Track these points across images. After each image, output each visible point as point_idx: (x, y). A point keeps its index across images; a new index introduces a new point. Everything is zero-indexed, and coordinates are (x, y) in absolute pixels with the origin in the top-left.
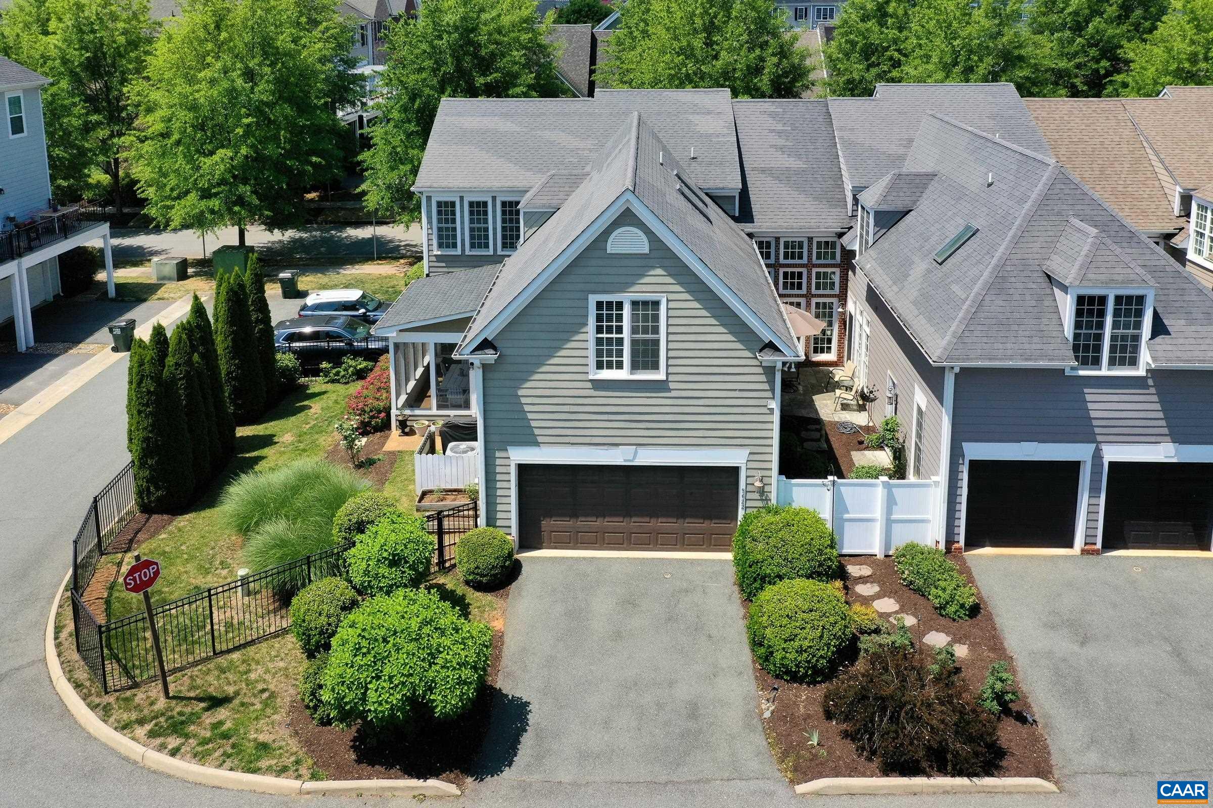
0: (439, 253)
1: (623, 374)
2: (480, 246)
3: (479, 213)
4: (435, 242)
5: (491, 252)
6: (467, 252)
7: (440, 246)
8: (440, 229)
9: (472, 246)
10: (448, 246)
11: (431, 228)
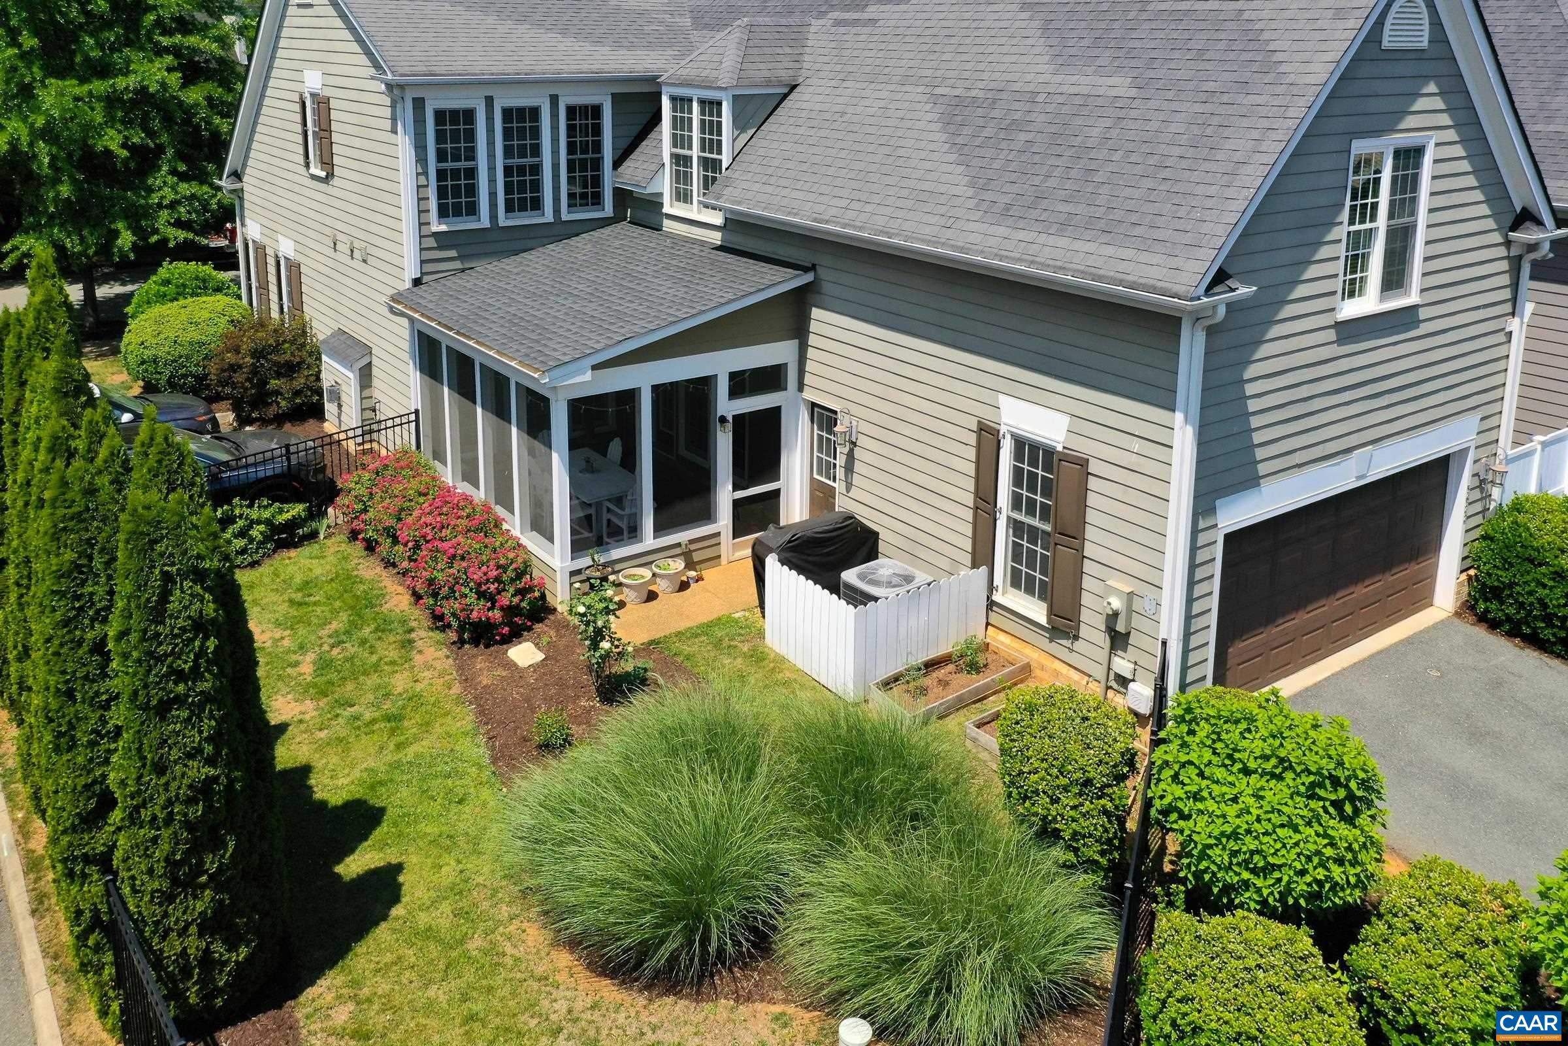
0: (443, 228)
1: (1369, 303)
2: (522, 208)
3: (522, 132)
4: (433, 205)
5: (549, 217)
6: (503, 221)
7: (443, 213)
8: (441, 175)
9: (509, 208)
10: (458, 213)
11: (425, 173)
